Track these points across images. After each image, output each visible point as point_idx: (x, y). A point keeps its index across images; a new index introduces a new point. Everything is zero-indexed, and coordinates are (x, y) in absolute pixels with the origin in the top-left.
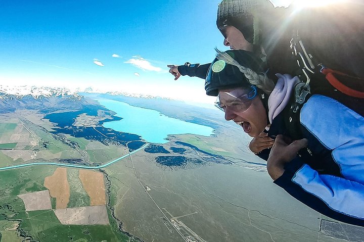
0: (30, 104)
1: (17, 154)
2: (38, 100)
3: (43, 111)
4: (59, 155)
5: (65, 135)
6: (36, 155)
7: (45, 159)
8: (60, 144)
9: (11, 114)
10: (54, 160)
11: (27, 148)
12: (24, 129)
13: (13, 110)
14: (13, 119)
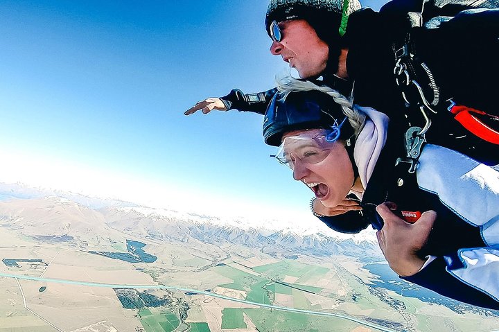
0: (349, 249)
1: (316, 300)
2: (360, 246)
3: (363, 260)
4: (368, 313)
5: (387, 291)
6: (338, 305)
7: (348, 313)
8: (376, 299)
9: (327, 258)
10: (358, 316)
11: (332, 296)
12: (336, 275)
13: (329, 254)
14: (327, 263)
